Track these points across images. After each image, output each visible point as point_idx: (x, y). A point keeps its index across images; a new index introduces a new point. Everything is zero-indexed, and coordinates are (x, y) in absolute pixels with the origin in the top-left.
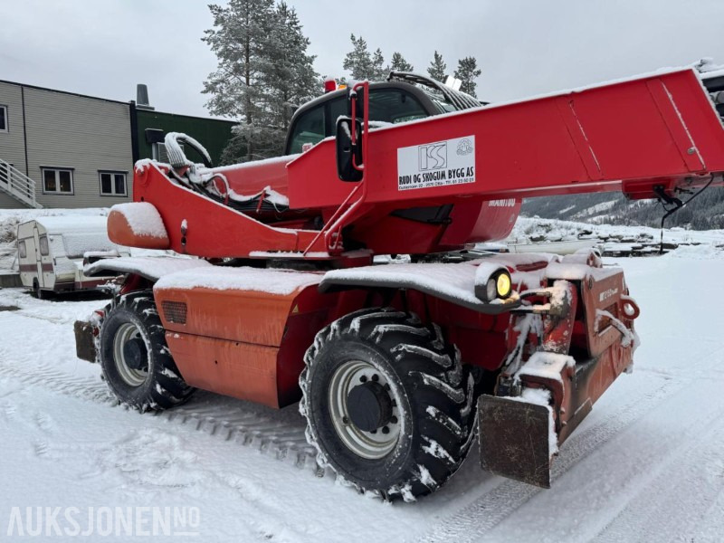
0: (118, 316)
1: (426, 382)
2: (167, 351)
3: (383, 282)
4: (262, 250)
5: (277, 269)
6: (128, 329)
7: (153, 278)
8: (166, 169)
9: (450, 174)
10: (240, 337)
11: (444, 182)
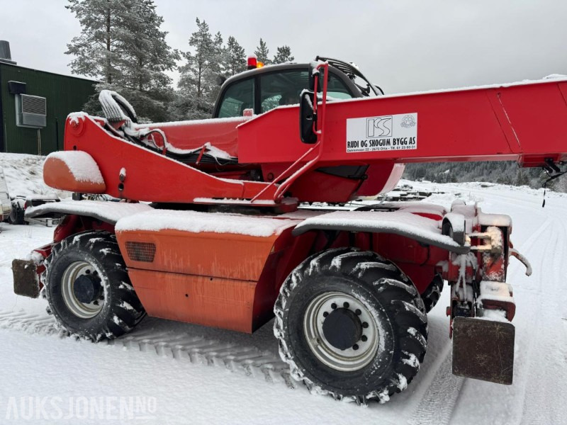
0: (70, 255)
1: (407, 309)
2: (125, 286)
3: (366, 228)
4: (207, 197)
5: (226, 213)
6: (77, 267)
7: (110, 221)
8: (102, 122)
9: (394, 142)
10: (215, 273)
11: (389, 148)
